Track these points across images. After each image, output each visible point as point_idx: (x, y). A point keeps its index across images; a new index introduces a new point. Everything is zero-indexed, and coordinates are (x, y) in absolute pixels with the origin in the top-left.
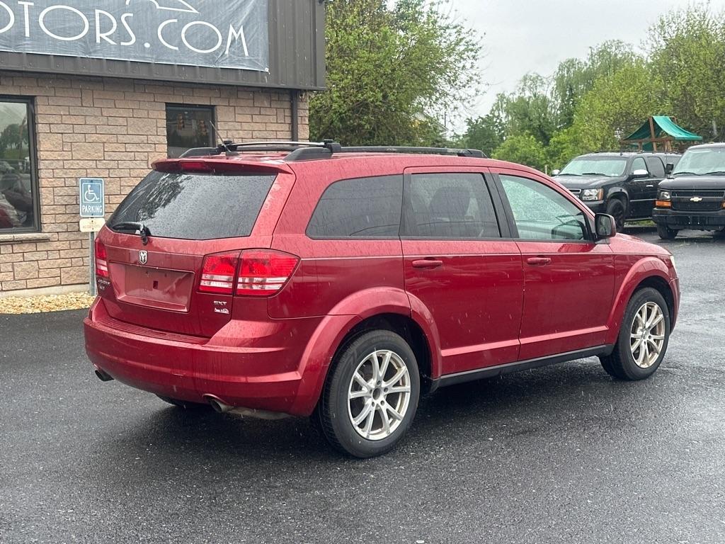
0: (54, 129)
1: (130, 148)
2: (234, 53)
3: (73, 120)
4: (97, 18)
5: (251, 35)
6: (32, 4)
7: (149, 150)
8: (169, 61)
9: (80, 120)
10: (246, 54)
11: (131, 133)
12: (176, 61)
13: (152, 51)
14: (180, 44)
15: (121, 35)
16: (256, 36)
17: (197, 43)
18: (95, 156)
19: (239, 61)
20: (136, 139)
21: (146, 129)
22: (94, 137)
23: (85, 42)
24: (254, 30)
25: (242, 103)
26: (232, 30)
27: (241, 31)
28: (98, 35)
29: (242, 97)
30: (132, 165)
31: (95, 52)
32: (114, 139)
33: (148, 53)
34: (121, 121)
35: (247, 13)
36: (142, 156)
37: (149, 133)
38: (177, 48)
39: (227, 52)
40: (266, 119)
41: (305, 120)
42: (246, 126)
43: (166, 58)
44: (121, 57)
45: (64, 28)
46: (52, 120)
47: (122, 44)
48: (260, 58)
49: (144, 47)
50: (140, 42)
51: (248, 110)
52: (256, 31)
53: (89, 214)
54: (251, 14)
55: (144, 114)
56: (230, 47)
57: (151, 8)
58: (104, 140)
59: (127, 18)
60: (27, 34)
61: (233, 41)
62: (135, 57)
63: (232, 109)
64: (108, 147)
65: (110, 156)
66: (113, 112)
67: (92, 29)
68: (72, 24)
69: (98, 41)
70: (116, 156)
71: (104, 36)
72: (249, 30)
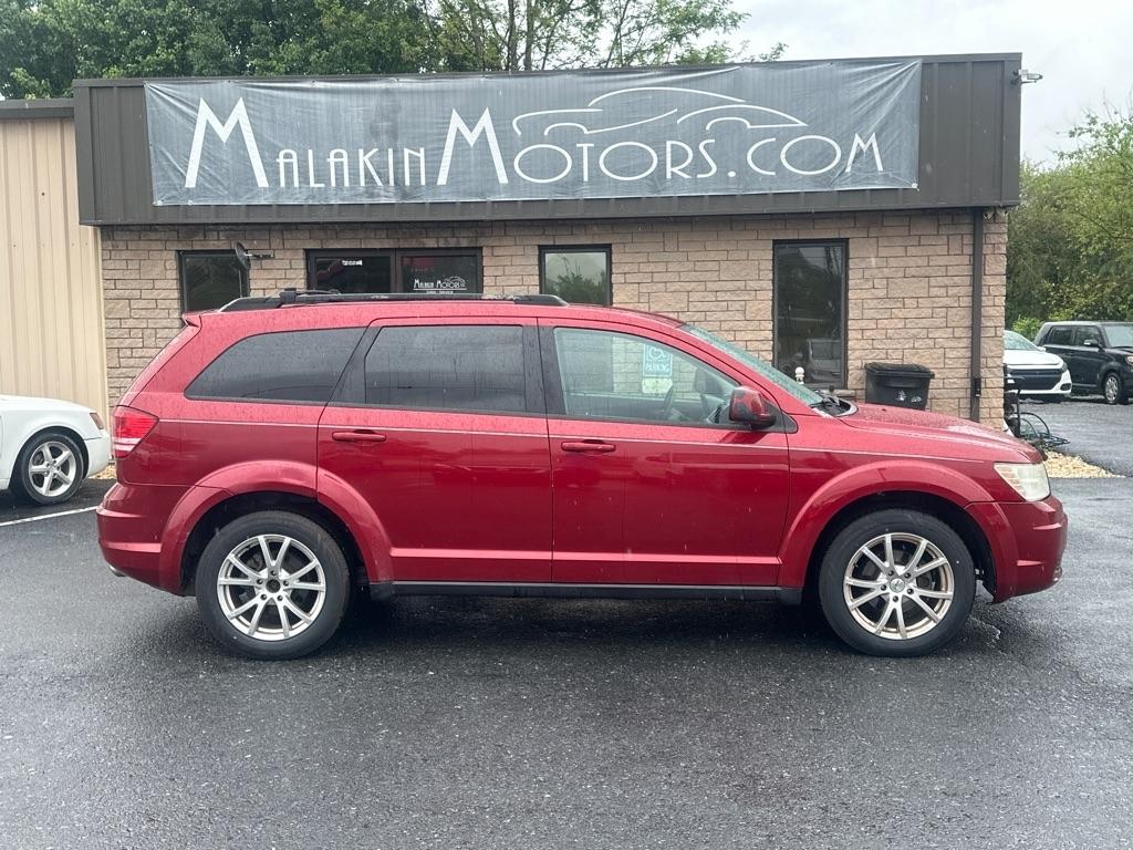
0: (630, 278)
1: (721, 296)
2: (860, 169)
3: (651, 268)
4: (669, 150)
5: (890, 141)
6: (592, 145)
7: (746, 298)
8: (761, 189)
9: (661, 267)
10: (880, 168)
11: (723, 278)
12: (770, 189)
13: (738, 179)
14: (779, 168)
15: (699, 165)
16: (897, 143)
17: (803, 162)
18: (677, 308)
19: (867, 178)
20: (730, 286)
21: (743, 274)
22: (677, 286)
23: (652, 180)
24: (895, 136)
25: (890, 232)
26: (857, 140)
27: (873, 139)
28: (669, 169)
29: (891, 224)
30: (722, 316)
31: (664, 189)
32: (702, 287)
33: (733, 184)
34: (711, 265)
35: (884, 115)
36: (737, 306)
37: (747, 278)
38: (773, 173)
39: (848, 170)
40: (930, 251)
41: (999, 249)
42: (893, 262)
43: (757, 186)
44: (696, 191)
45: (628, 168)
46: (627, 269)
47: (699, 176)
48: (903, 171)
49: (728, 177)
50: (722, 170)
51: (899, 241)
52: (899, 136)
53: (653, 373)
54: (891, 114)
55: (743, 255)
56: (854, 162)
57: (740, 129)
58: (689, 289)
59: (706, 147)
60: (586, 179)
61: (859, 154)
62: (714, 190)
63: (873, 241)
64: (695, 296)
65: (695, 307)
66: (701, 256)
67: (662, 164)
68: (638, 161)
69: (669, 176)
70: (705, 307)
71: (675, 170)
72: (887, 136)
